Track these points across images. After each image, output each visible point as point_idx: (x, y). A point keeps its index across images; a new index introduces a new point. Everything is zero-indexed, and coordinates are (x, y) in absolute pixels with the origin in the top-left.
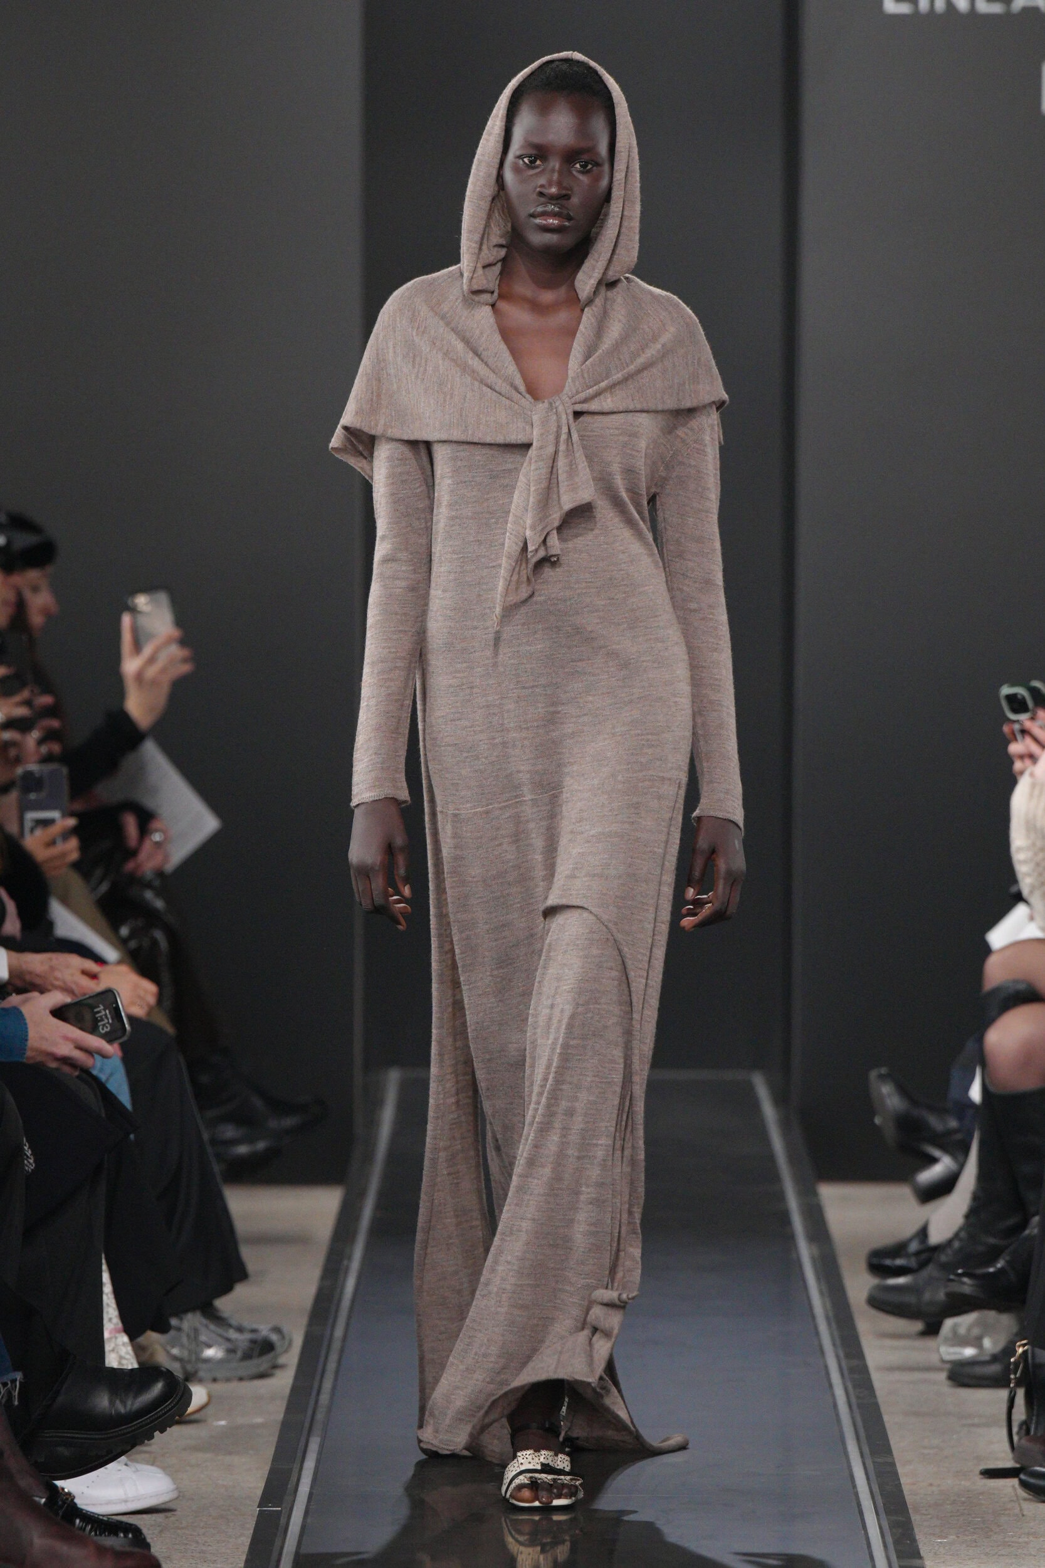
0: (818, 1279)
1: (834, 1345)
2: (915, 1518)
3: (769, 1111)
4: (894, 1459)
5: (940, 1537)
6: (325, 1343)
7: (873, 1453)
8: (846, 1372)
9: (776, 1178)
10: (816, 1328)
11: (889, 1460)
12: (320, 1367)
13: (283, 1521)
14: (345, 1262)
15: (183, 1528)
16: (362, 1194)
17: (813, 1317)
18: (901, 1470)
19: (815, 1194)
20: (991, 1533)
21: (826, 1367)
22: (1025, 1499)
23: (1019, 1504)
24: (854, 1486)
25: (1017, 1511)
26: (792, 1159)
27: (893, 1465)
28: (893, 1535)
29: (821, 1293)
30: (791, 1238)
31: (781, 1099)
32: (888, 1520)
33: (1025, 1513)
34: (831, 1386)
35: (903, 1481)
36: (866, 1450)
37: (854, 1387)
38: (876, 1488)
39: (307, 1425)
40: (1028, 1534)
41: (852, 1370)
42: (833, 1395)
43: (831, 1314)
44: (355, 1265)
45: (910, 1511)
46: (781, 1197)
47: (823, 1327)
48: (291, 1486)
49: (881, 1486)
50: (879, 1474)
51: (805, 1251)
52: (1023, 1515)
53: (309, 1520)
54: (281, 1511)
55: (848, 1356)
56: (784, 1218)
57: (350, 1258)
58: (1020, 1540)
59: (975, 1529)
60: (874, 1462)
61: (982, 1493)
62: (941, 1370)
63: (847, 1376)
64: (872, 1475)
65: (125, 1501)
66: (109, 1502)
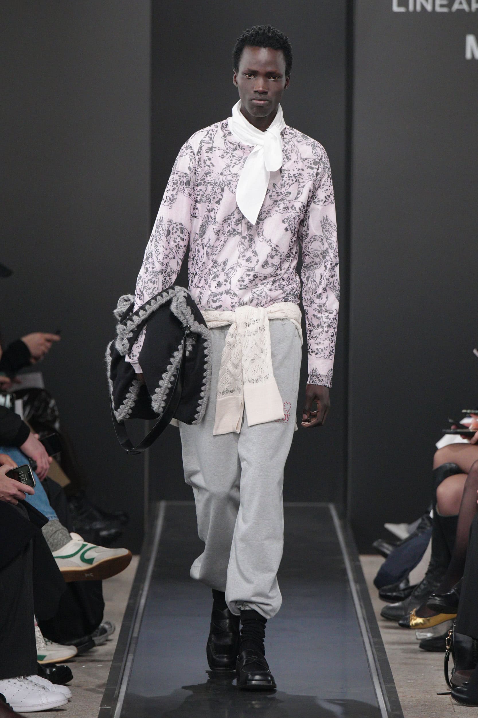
0: (360, 601)
1: (367, 632)
2: (405, 712)
3: (336, 521)
7: (385, 682)
8: (372, 644)
9: (341, 553)
10: (359, 624)
11: (393, 686)
13: (111, 713)
14: (139, 591)
16: (148, 560)
17: (358, 619)
18: (398, 690)
19: (358, 561)
21: (364, 643)
23: (453, 707)
24: (377, 698)
25: (452, 710)
26: (348, 545)
27: (395, 688)
29: (361, 608)
30: (347, 581)
31: (342, 516)
32: (392, 714)
33: (456, 710)
34: (366, 651)
35: (399, 695)
36: (382, 681)
37: (377, 651)
38: (387, 699)
39: (123, 668)
41: (375, 644)
42: (367, 655)
44: (145, 593)
45: (403, 709)
46: (342, 562)
47: (362, 623)
48: (115, 696)
49: (389, 698)
50: (388, 692)
51: (353, 587)
53: (124, 712)
54: (110, 708)
55: (374, 637)
56: (344, 572)
57: (142, 589)
60: (386, 687)
61: (435, 701)
62: (417, 643)
63: (373, 646)
64: (385, 692)
65: (41, 705)
66: (33, 706)
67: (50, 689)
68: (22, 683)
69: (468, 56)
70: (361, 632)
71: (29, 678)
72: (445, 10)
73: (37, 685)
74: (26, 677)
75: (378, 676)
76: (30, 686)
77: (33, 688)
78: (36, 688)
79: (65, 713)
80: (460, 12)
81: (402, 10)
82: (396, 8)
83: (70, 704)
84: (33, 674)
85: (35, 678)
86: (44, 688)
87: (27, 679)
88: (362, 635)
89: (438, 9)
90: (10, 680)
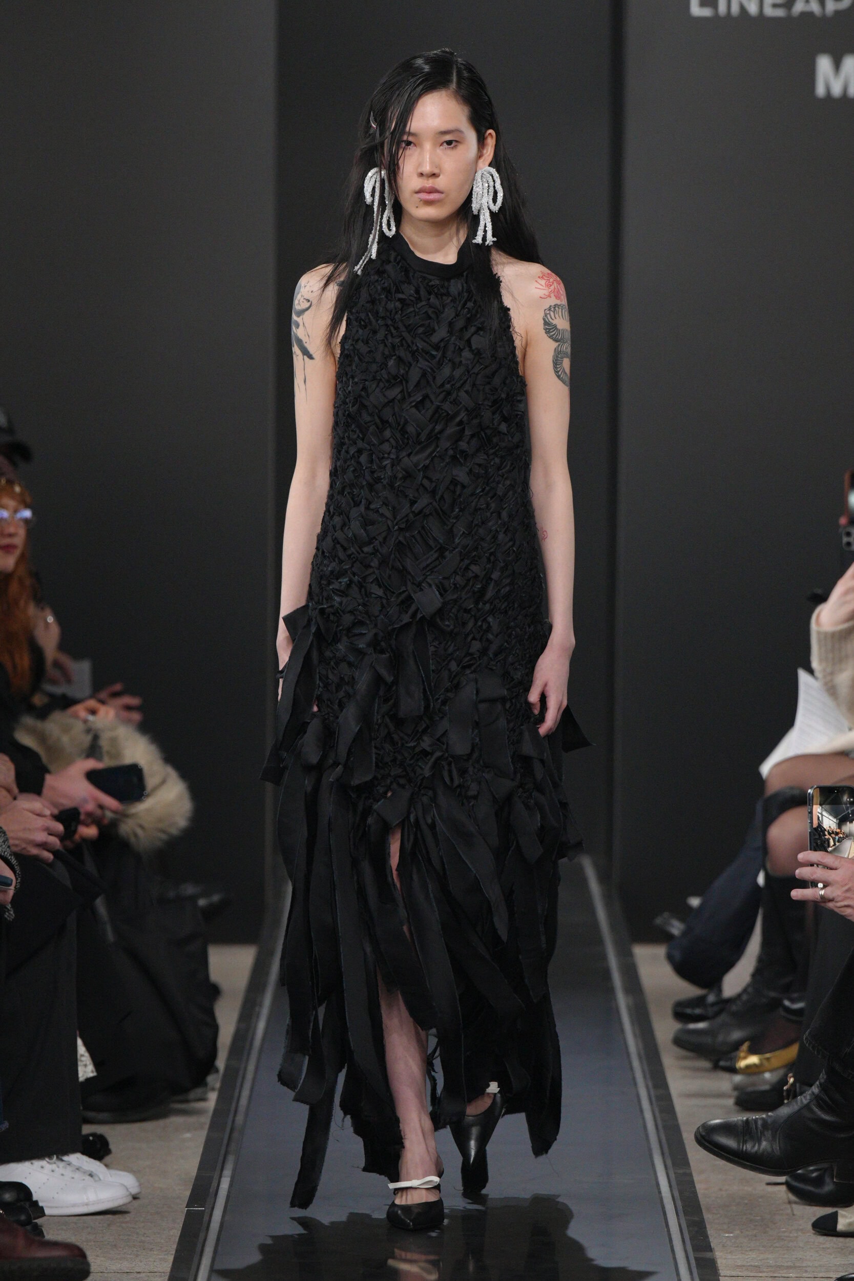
0: (632, 1023)
1: (645, 1077)
2: (707, 1216)
3: (594, 887)
4: (690, 1169)
5: (728, 1233)
6: (241, 1073)
7: (674, 1164)
8: (654, 1099)
9: (600, 942)
10: (630, 1063)
11: (687, 1171)
12: (236, 1094)
13: (206, 1218)
14: (257, 1009)
15: (127, 1222)
16: (271, 953)
17: (628, 1055)
18: (696, 1178)
19: (630, 955)
20: (767, 1229)
21: (638, 1096)
22: (796, 1203)
23: (791, 1207)
24: (660, 1192)
25: (789, 1211)
26: (613, 927)
27: (690, 1175)
28: (689, 1232)
29: (635, 1035)
30: (611, 991)
31: (604, 878)
32: (686, 1220)
33: (795, 1213)
34: (641, 1111)
35: (698, 1186)
36: (669, 1162)
37: (661, 1111)
38: (677, 1194)
39: (225, 1142)
40: (797, 1230)
41: (659, 1098)
42: (643, 1118)
43: (642, 1052)
44: (265, 1011)
45: (704, 1211)
46: (604, 957)
47: (636, 1063)
48: (212, 1190)
49: (681, 1193)
50: (679, 1183)
51: (622, 1001)
52: (794, 1215)
53: (226, 1218)
54: (204, 1210)
55: (656, 1086)
56: (606, 974)
57: (261, 1006)
58: (791, 1235)
59: (756, 1225)
60: (675, 1173)
61: (762, 1197)
62: (730, 1097)
63: (654, 1102)
64: (674, 1183)
65: (87, 1204)
66: (74, 1205)
67: (101, 1177)
68: (54, 1167)
69: (820, 91)
70: (634, 1079)
71: (65, 1158)
72: (780, 13)
73: (80, 1169)
74: (60, 1157)
75: (663, 1154)
76: (68, 1172)
77: (73, 1176)
78: (77, 1175)
79: (127, 1217)
80: (807, 16)
81: (707, 12)
82: (696, 10)
83: (136, 1203)
84: (74, 1151)
85: (77, 1159)
86: (91, 1175)
87: (62, 1160)
88: (635, 1084)
89: (769, 11)
90: (34, 1161)
